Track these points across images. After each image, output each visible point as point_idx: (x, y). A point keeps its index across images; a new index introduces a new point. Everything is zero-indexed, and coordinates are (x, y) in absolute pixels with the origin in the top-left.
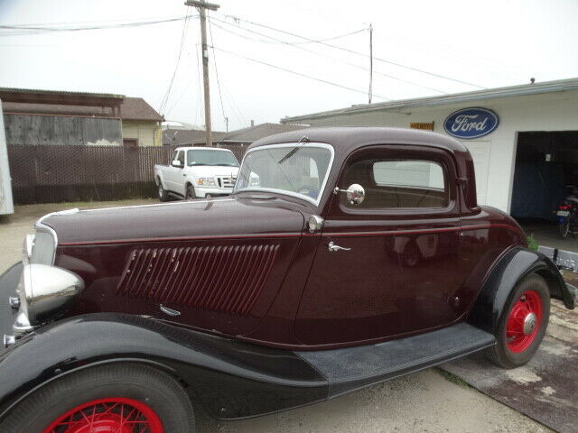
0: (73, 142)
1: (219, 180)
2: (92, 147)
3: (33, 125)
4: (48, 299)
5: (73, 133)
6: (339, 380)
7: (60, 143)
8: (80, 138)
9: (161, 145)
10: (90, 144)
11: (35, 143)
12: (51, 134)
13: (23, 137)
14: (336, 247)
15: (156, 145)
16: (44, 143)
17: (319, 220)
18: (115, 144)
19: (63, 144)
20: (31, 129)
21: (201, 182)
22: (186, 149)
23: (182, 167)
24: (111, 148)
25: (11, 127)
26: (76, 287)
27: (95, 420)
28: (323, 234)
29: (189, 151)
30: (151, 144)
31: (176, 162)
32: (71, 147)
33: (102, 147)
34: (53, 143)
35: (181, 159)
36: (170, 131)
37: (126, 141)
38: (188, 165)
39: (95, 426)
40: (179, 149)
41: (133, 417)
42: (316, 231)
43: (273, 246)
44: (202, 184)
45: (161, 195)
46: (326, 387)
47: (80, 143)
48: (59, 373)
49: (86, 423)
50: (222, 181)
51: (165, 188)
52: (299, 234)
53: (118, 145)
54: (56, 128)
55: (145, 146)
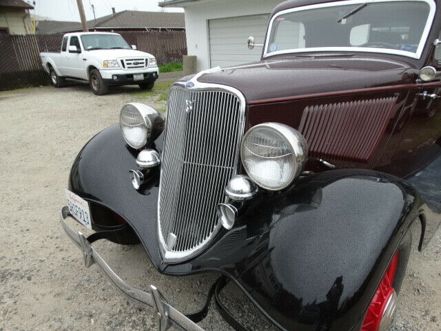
1: (122, 61)
21: (106, 64)
22: (78, 35)
23: (79, 52)
31: (72, 48)
35: (75, 44)
38: (85, 49)
40: (68, 35)
44: (108, 66)
45: (54, 81)
50: (125, 62)
51: (59, 74)
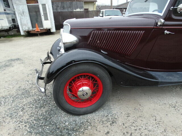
0: (70, 10)
2: (75, 11)
3: (59, 5)
4: (69, 43)
5: (70, 7)
6: (163, 81)
7: (66, 10)
8: (72, 8)
9: (96, 10)
10: (75, 10)
11: (59, 11)
12: (64, 8)
13: (56, 9)
14: (168, 32)
15: (94, 10)
16: (62, 11)
17: (163, 21)
18: (82, 10)
19: (67, 11)
20: (58, 6)
22: (104, 10)
23: (103, 16)
24: (80, 11)
25: (53, 6)
26: (76, 41)
27: (83, 80)
28: (163, 27)
29: (105, 11)
30: (93, 10)
31: (101, 15)
32: (69, 12)
33: (78, 11)
34: (64, 11)
35: (103, 14)
36: (98, 6)
37: (85, 9)
38: (105, 16)
39: (83, 81)
40: (102, 11)
41: (94, 81)
42: (160, 25)
43: (142, 31)
46: (158, 82)
47: (72, 10)
48: (73, 63)
49: (81, 80)
52: (153, 27)
53: (83, 10)
54: (65, 6)
55: (91, 10)
